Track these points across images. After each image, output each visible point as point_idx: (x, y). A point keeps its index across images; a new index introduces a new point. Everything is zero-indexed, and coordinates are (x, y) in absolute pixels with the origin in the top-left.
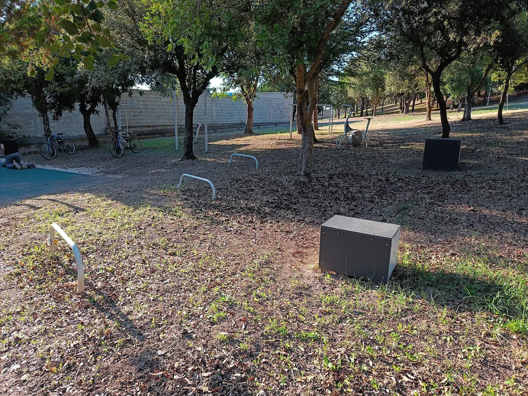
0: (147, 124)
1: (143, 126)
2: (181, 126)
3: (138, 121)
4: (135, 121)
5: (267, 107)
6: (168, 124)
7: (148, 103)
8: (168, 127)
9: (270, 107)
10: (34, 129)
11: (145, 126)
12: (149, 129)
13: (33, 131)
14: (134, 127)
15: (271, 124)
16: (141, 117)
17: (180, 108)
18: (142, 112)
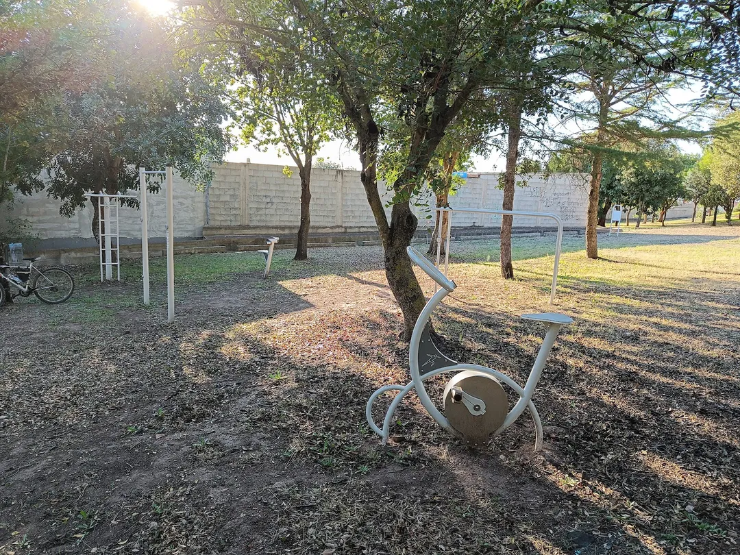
0: (282, 224)
1: (273, 227)
2: (346, 228)
3: (263, 218)
4: (258, 218)
5: (532, 199)
6: (322, 224)
7: (285, 188)
8: (320, 231)
9: (539, 199)
10: (77, 226)
11: (276, 227)
12: (283, 233)
13: (75, 229)
14: (255, 228)
15: (536, 230)
16: (272, 212)
17: (349, 197)
18: (272, 203)
